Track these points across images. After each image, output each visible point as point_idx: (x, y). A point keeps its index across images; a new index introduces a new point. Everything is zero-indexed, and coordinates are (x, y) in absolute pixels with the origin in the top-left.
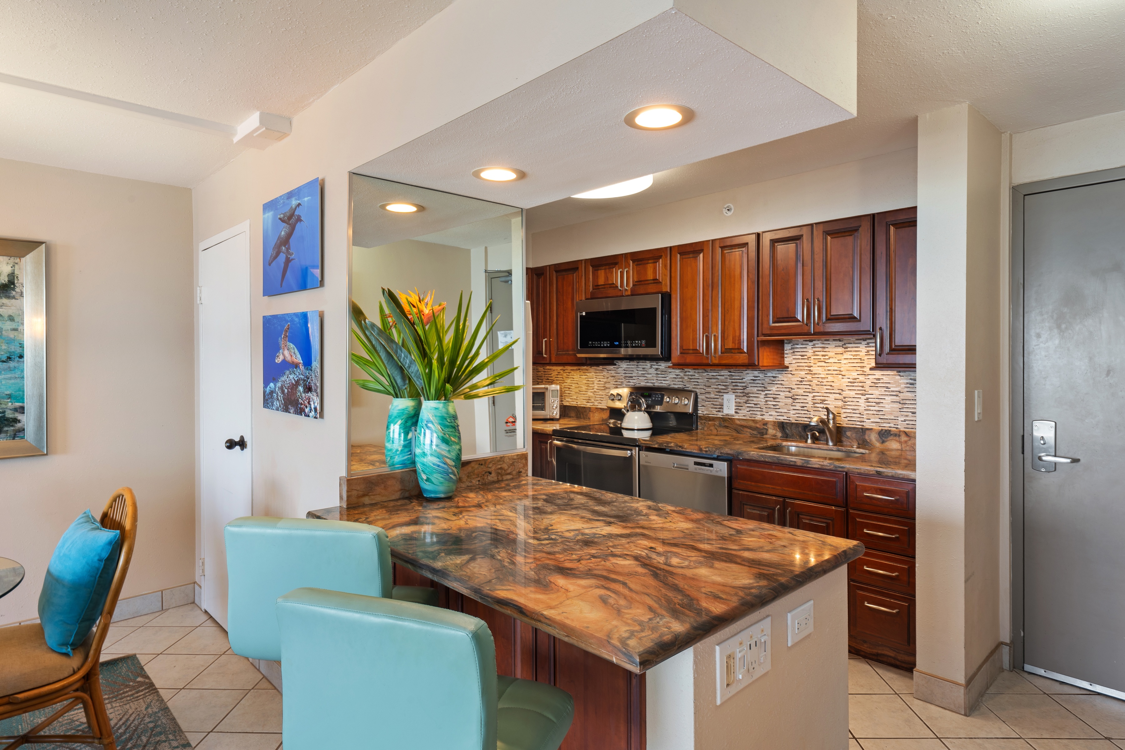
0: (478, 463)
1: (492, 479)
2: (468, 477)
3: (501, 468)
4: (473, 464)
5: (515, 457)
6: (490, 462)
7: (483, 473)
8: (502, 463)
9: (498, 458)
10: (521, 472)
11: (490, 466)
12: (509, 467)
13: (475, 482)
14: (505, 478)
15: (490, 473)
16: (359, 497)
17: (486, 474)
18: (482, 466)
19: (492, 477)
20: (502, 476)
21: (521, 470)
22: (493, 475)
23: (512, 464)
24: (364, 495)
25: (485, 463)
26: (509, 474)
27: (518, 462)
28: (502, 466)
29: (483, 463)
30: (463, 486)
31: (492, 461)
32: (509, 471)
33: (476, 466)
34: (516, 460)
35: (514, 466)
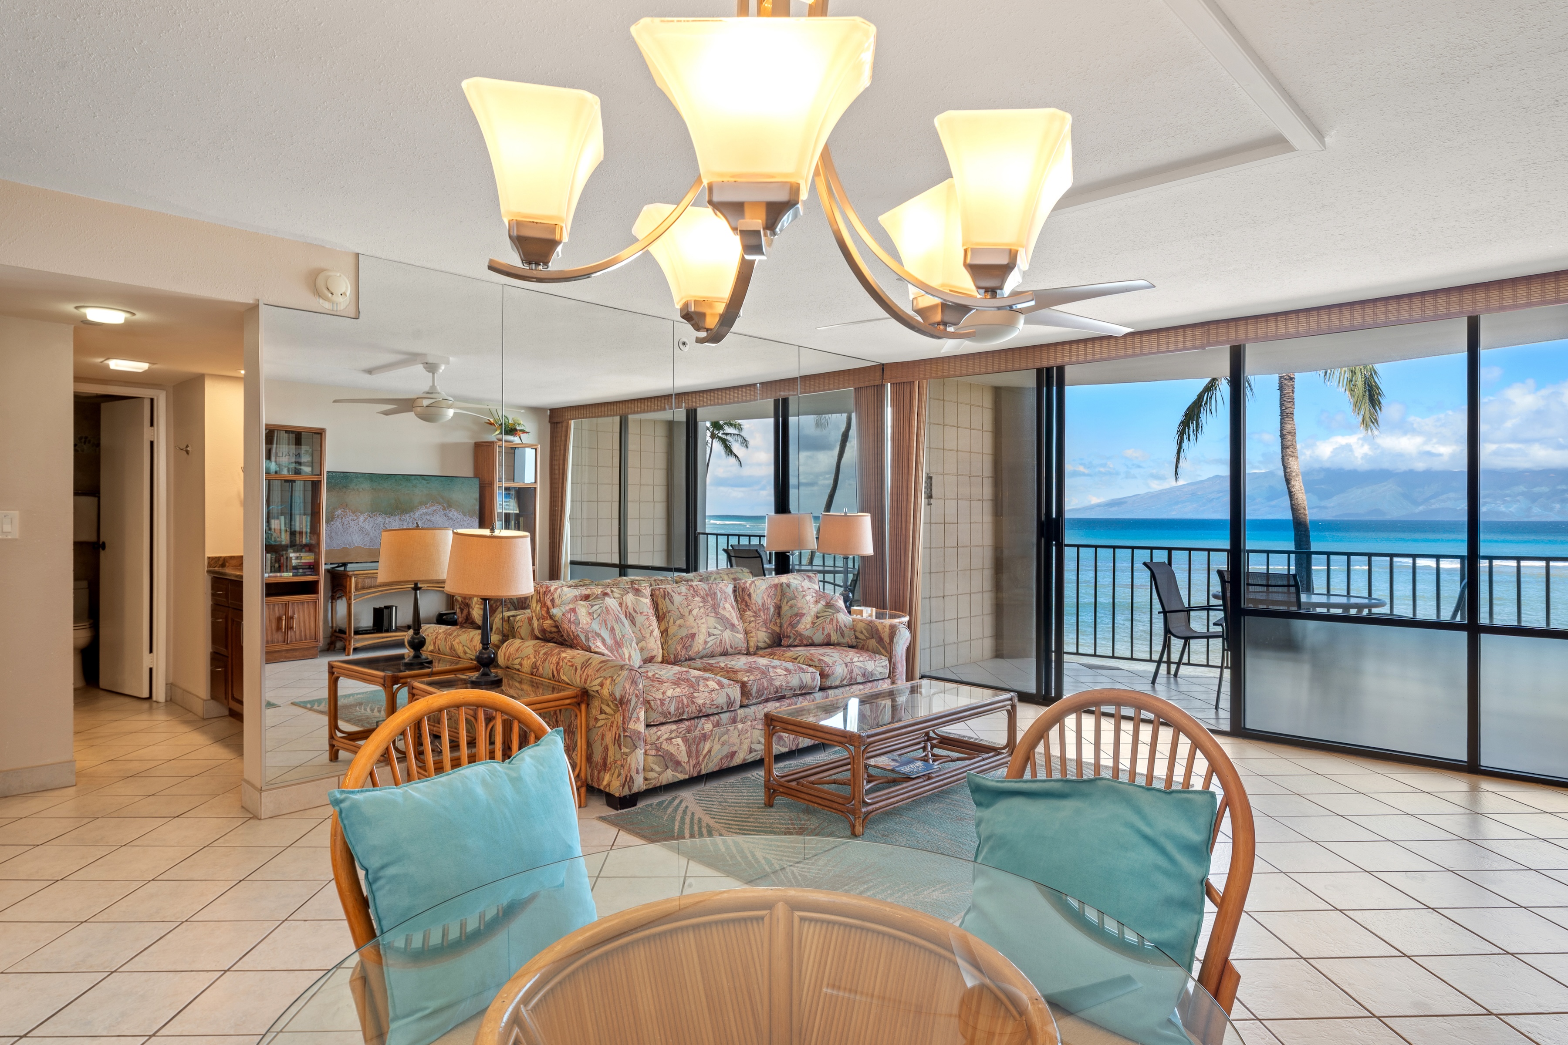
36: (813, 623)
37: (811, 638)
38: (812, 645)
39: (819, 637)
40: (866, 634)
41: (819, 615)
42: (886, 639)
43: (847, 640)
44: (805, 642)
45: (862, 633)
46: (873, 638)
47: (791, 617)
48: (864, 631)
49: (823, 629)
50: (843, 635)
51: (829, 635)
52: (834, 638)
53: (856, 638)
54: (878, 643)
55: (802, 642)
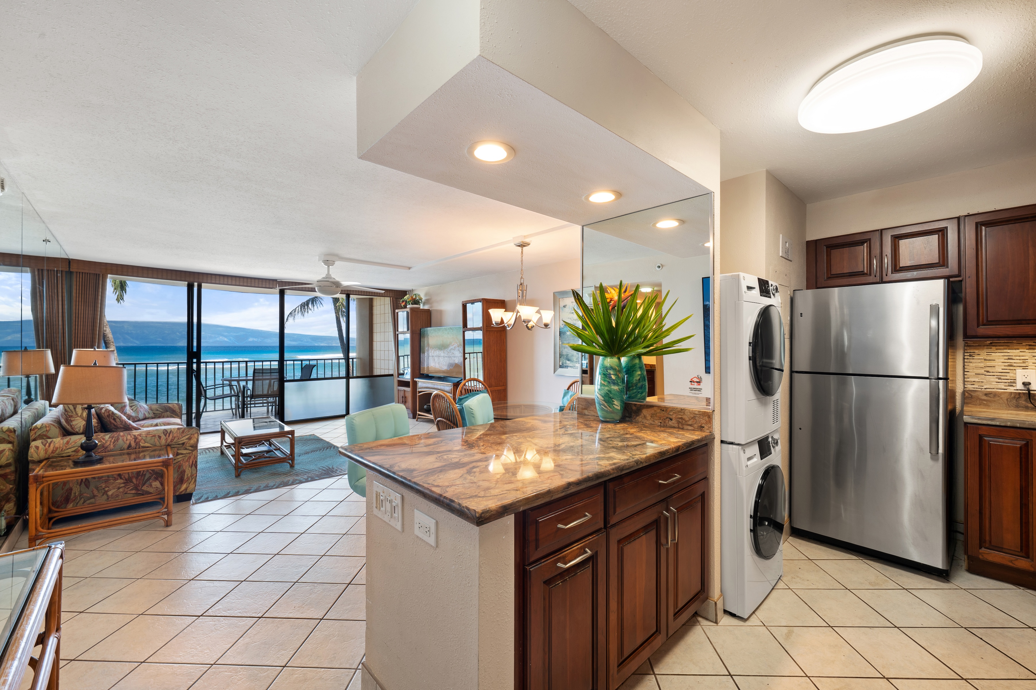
0: (660, 408)
1: (673, 425)
2: (651, 417)
3: (681, 418)
4: (655, 408)
5: (697, 412)
6: (671, 411)
7: (665, 417)
8: (682, 414)
9: (679, 409)
10: (703, 427)
11: (671, 414)
12: (690, 420)
13: (657, 422)
14: (686, 427)
15: (671, 420)
16: (583, 409)
17: (667, 419)
18: (664, 412)
19: (673, 424)
20: (682, 425)
21: (703, 425)
22: (673, 421)
23: (694, 418)
24: (585, 409)
25: (666, 410)
26: (691, 425)
27: (699, 418)
28: (683, 416)
29: (664, 410)
30: (647, 423)
31: (673, 410)
32: (690, 423)
33: (659, 411)
34: (698, 415)
35: (696, 420)
36: (132, 410)
37: (138, 417)
38: (139, 420)
39: (141, 416)
40: (161, 410)
41: (130, 405)
42: (178, 410)
43: (152, 415)
44: (136, 420)
45: (157, 410)
46: (167, 411)
47: (122, 408)
48: (159, 409)
49: (140, 411)
50: (149, 414)
51: (144, 414)
52: (147, 415)
53: (154, 414)
54: (172, 413)
55: (134, 420)
